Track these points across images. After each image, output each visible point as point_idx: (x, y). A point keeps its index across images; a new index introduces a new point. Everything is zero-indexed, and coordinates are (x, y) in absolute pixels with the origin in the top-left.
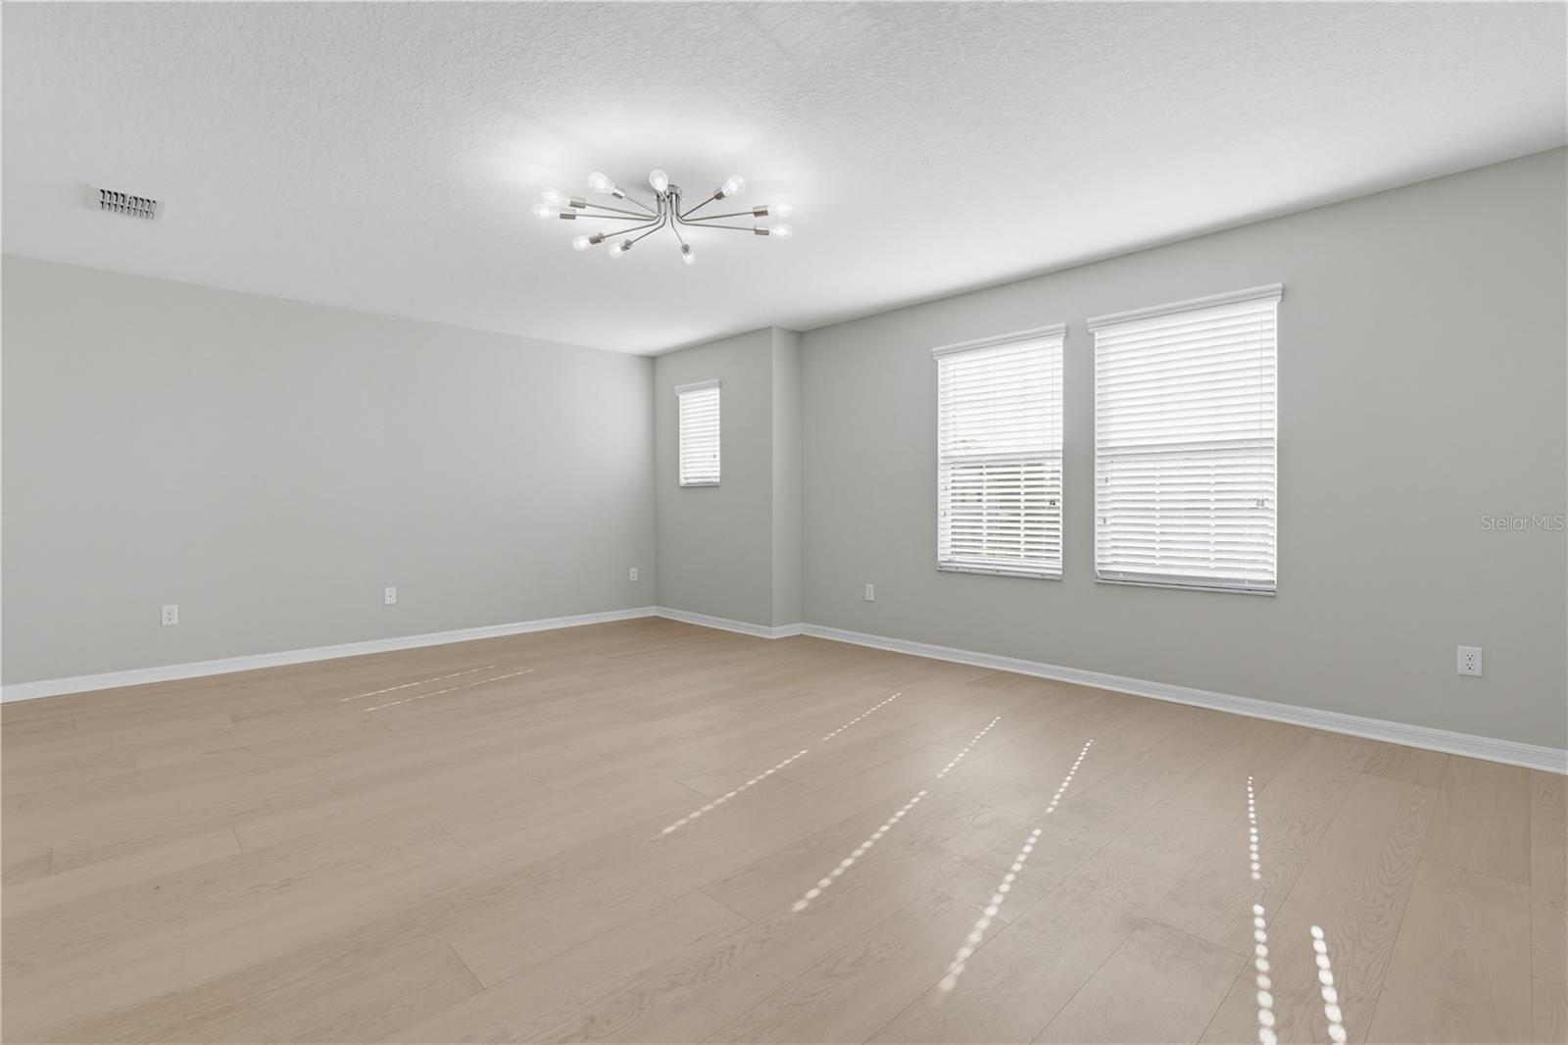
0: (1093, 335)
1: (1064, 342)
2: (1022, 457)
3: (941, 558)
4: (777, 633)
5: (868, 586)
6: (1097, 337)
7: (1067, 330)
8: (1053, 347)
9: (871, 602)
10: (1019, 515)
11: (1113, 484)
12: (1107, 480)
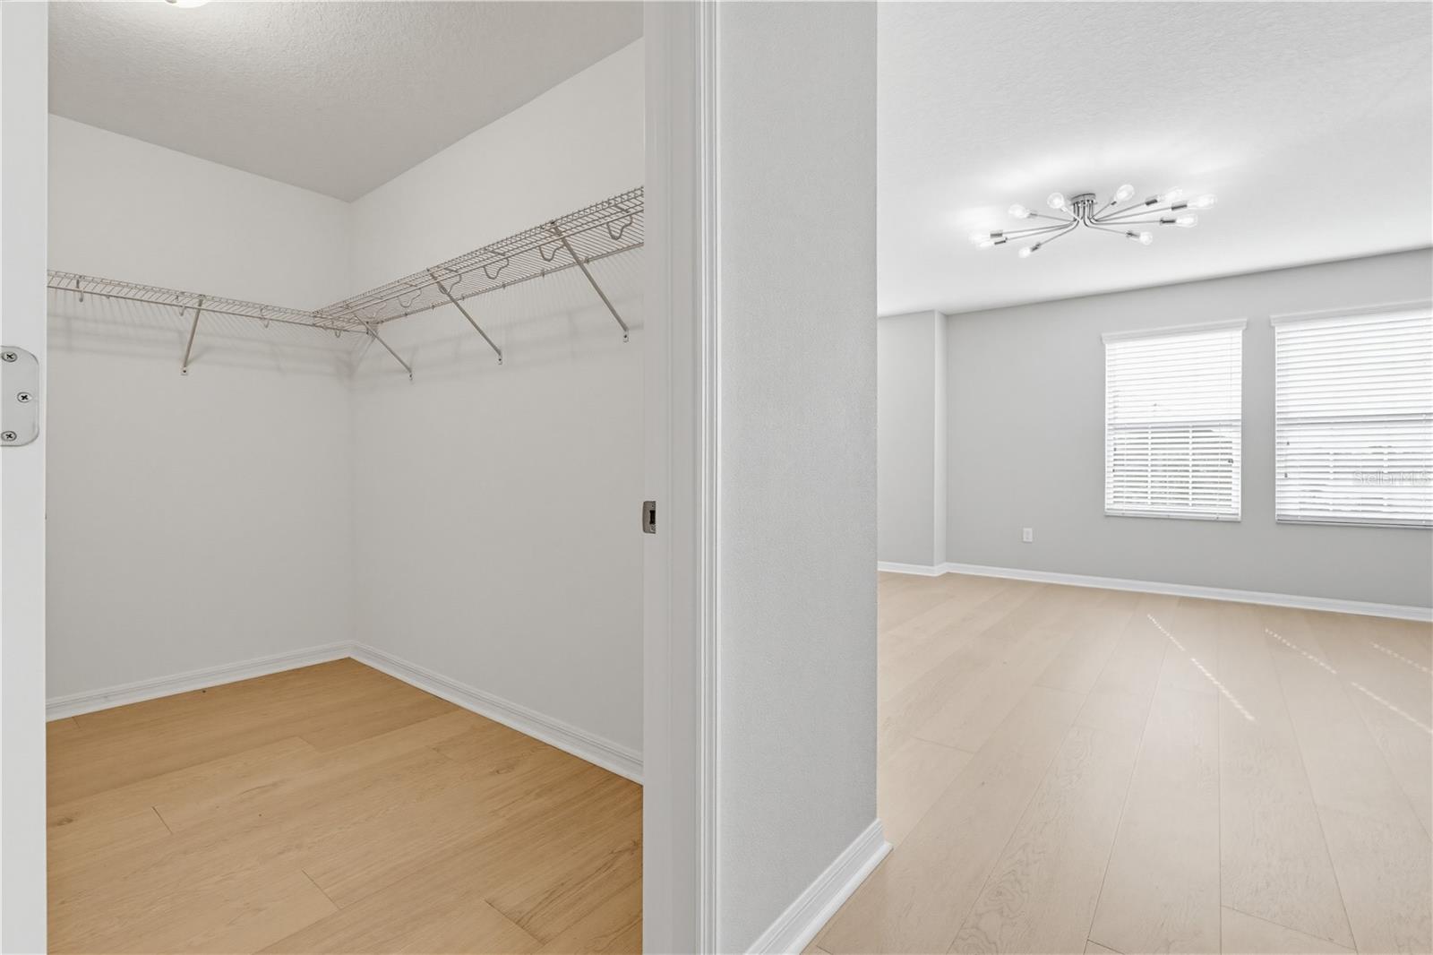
0: (1273, 328)
1: (1243, 335)
2: (1190, 425)
3: (1107, 507)
4: (937, 570)
5: (1025, 530)
6: (1277, 330)
7: (1248, 324)
8: (1232, 338)
9: (1030, 543)
10: (1187, 471)
11: (1294, 445)
12: (1288, 443)
